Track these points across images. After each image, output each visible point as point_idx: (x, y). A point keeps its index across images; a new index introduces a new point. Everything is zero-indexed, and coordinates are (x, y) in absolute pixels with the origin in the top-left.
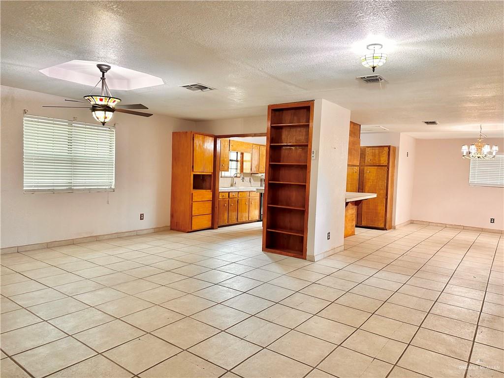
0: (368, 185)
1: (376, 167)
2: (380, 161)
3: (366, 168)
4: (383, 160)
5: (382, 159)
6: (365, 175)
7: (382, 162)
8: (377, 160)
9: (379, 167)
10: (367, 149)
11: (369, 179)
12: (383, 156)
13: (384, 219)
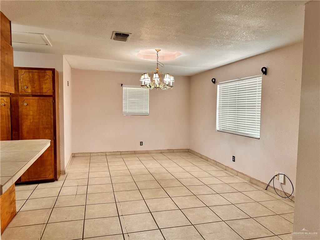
0: (26, 125)
1: (36, 98)
2: (41, 89)
3: (20, 99)
4: (47, 88)
5: (44, 86)
6: (20, 110)
7: (45, 90)
8: (37, 88)
9: (42, 98)
10: (19, 71)
11: (27, 115)
12: (46, 83)
13: (53, 167)
